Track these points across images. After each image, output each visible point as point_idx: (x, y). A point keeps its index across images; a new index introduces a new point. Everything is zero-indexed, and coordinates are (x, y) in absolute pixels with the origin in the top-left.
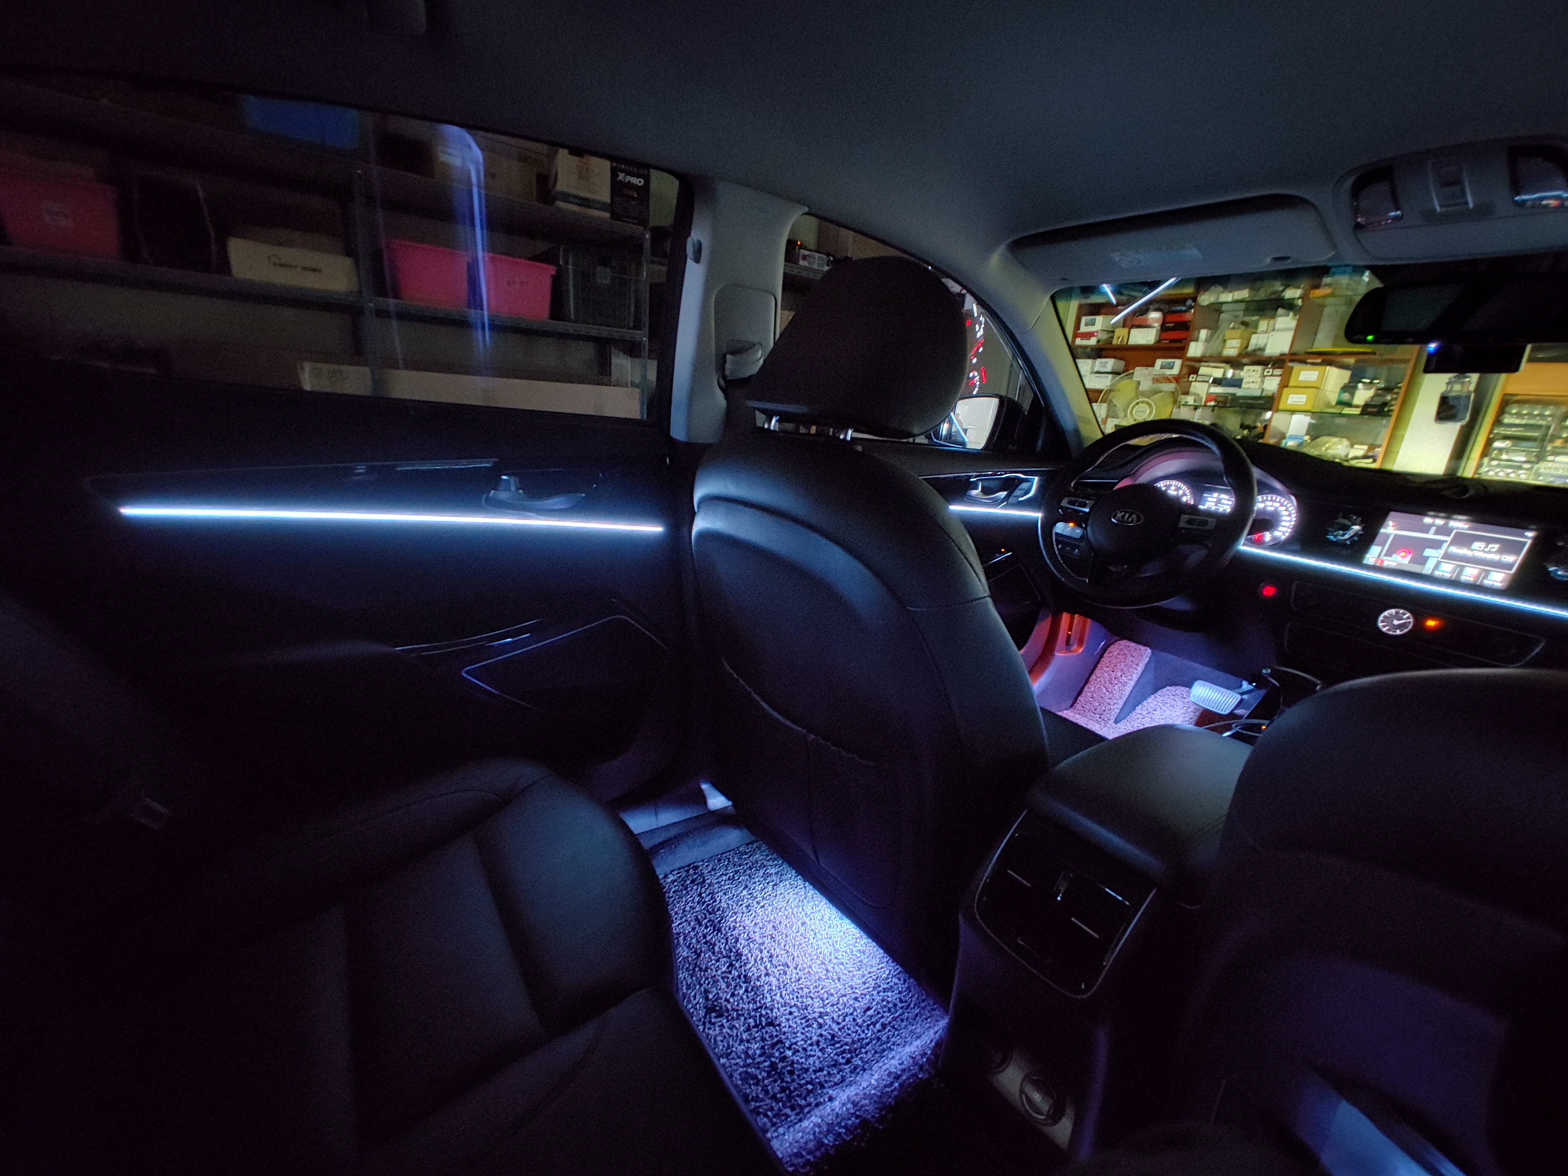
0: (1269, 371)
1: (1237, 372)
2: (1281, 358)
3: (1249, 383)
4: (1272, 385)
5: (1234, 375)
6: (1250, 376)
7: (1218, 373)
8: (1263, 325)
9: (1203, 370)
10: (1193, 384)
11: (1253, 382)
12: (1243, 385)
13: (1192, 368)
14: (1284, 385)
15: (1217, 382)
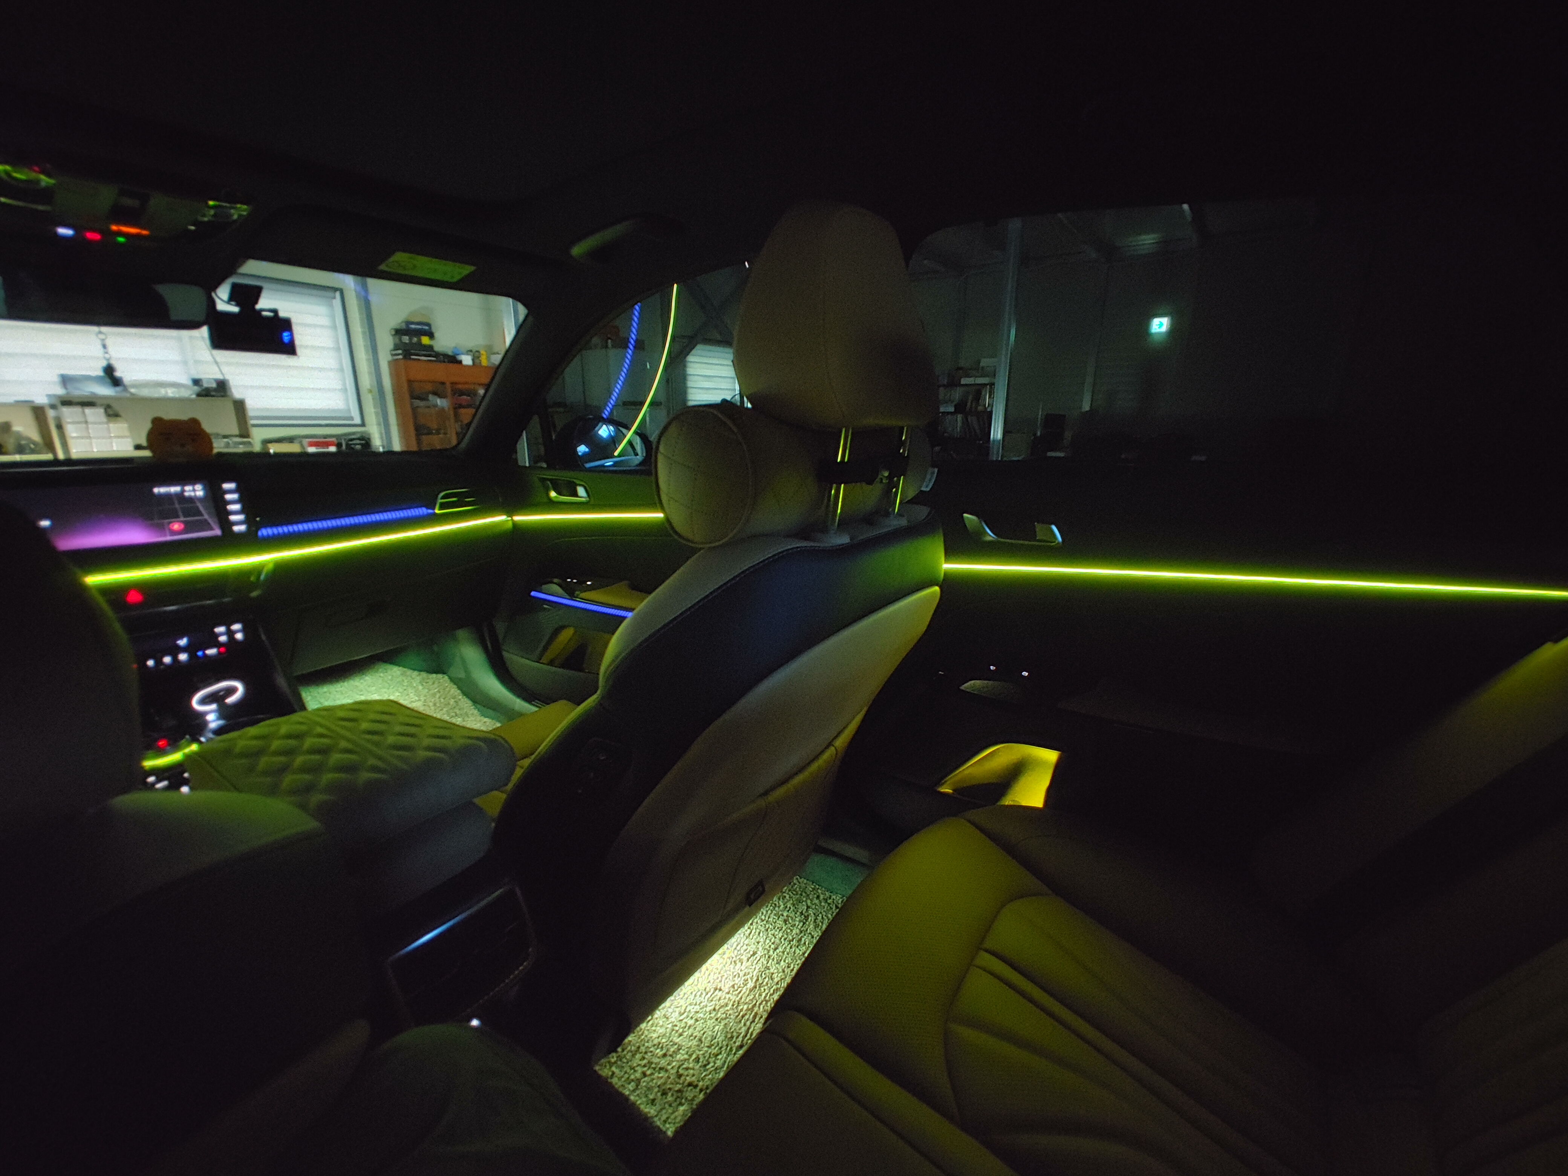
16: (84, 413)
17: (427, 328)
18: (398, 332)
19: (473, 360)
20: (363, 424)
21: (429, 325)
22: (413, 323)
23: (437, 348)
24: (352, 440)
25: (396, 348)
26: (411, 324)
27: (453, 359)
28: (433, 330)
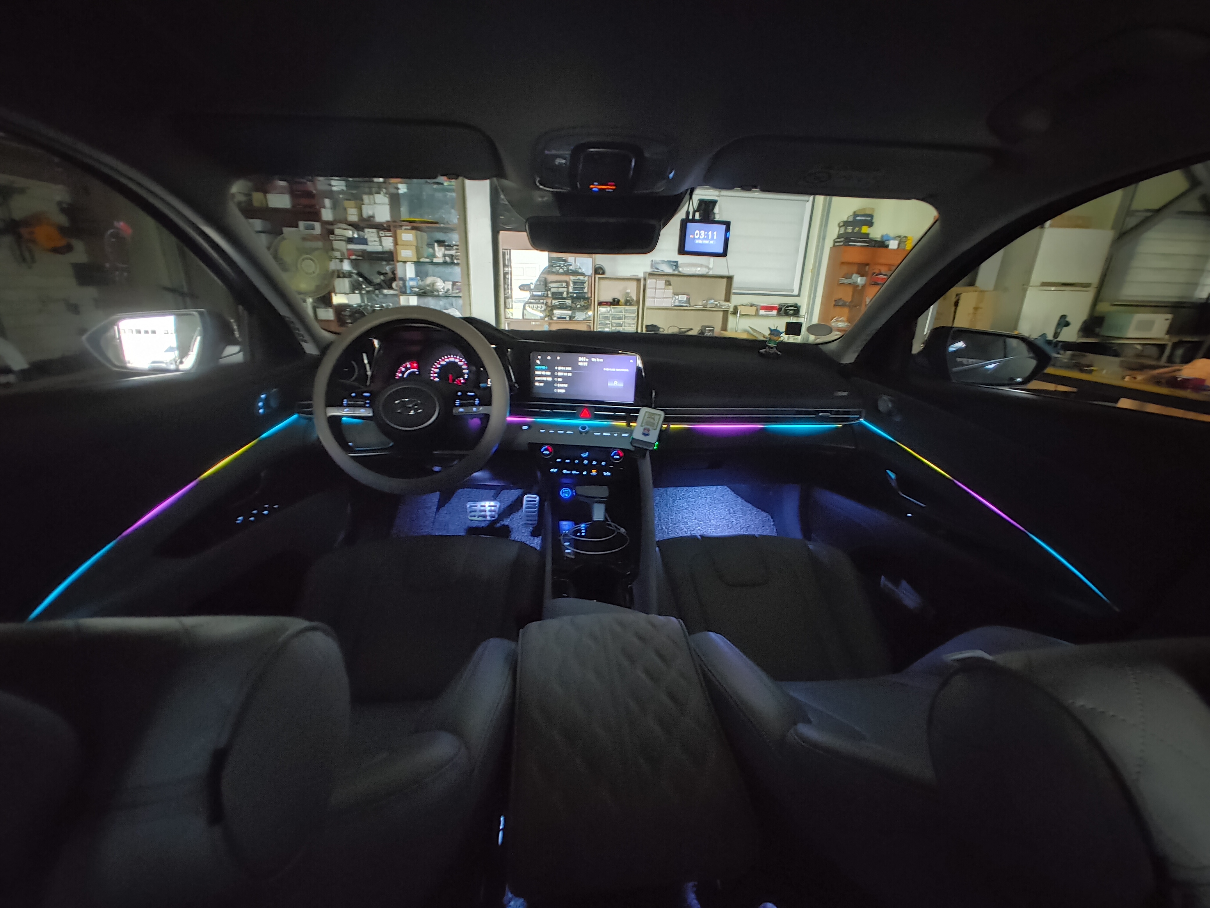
0: (382, 233)
1: (361, 233)
2: (388, 224)
3: (372, 241)
4: (388, 243)
5: (358, 235)
6: (371, 237)
7: (350, 233)
8: (366, 198)
9: (337, 231)
10: (335, 243)
11: (375, 241)
12: (369, 243)
13: (329, 230)
14: (396, 243)
15: (350, 240)
16: (656, 282)
17: (869, 218)
18: (846, 224)
19: (899, 244)
20: (799, 296)
21: (871, 216)
22: (858, 216)
23: (871, 236)
24: (788, 307)
25: (839, 236)
26: (857, 217)
27: (882, 244)
28: (874, 221)
